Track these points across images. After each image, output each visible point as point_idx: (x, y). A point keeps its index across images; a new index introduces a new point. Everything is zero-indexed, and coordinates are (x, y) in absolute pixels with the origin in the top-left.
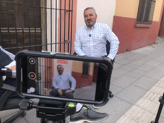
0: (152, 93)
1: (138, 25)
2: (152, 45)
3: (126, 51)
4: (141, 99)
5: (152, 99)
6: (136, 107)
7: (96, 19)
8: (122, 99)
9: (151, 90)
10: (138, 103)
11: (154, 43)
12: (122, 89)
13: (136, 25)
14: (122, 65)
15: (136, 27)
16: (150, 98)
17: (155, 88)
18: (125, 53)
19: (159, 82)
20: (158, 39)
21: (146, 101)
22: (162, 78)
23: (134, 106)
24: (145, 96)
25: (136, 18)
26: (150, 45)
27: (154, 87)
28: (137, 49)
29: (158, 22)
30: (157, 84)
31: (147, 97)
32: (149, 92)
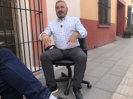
0: (128, 79)
1: (101, 26)
2: (114, 42)
3: (95, 48)
4: (119, 86)
5: (130, 84)
6: (117, 95)
7: (67, 12)
8: (102, 88)
9: (126, 76)
10: (118, 90)
11: (115, 40)
12: (99, 79)
13: (99, 26)
14: (93, 59)
15: (99, 27)
16: (128, 84)
17: (129, 74)
18: (93, 49)
19: (130, 68)
20: (117, 38)
21: (125, 87)
22: (131, 64)
23: (115, 93)
24: (122, 82)
25: (98, 20)
26: (112, 42)
27: (127, 73)
28: (103, 46)
29: (115, 24)
30: (129, 70)
31: (124, 83)
32: (124, 78)
